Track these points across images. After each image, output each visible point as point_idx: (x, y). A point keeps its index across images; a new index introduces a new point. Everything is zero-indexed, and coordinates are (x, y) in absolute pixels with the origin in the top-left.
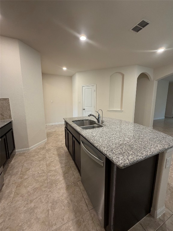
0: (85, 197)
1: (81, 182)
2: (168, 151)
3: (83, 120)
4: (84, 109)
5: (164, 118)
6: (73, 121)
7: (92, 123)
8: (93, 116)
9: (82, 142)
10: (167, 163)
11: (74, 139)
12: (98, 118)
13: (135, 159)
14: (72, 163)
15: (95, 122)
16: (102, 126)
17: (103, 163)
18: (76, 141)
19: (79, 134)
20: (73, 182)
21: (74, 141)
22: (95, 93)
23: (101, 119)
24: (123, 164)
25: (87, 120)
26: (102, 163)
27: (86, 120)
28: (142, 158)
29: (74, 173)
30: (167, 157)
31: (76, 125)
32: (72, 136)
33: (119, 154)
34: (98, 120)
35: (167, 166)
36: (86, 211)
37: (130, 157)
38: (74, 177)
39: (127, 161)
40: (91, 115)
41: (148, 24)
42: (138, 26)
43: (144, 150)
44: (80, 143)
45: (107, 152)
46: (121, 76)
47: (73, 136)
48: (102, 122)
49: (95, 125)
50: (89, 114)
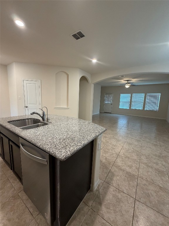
0: (29, 206)
1: (23, 192)
2: (99, 137)
3: (23, 120)
4: (27, 107)
5: (99, 113)
6: (8, 122)
7: (36, 121)
8: (37, 114)
9: (22, 145)
10: (99, 146)
11: (11, 143)
12: (43, 116)
13: (75, 149)
14: (10, 173)
15: (40, 120)
16: (47, 124)
17: (47, 161)
18: (14, 146)
19: (18, 136)
20: (12, 197)
21: (11, 146)
22: (40, 89)
23: (46, 117)
24: (65, 157)
25: (30, 119)
26: (45, 161)
27: (28, 119)
28: (80, 147)
29: (13, 185)
30: (98, 142)
31: (13, 126)
32: (7, 140)
33: (62, 148)
34: (43, 118)
35: (99, 149)
36: (30, 221)
37: (72, 148)
38: (13, 189)
39: (69, 152)
40: (34, 113)
41: (84, 36)
42: (77, 34)
43: (83, 140)
44: (19, 147)
45: (50, 149)
46: (66, 76)
47: (9, 140)
48: (47, 120)
49: (39, 124)
50: (32, 112)
